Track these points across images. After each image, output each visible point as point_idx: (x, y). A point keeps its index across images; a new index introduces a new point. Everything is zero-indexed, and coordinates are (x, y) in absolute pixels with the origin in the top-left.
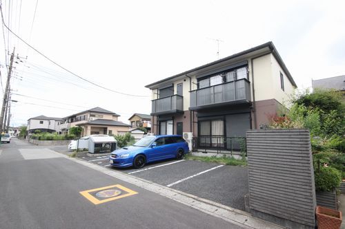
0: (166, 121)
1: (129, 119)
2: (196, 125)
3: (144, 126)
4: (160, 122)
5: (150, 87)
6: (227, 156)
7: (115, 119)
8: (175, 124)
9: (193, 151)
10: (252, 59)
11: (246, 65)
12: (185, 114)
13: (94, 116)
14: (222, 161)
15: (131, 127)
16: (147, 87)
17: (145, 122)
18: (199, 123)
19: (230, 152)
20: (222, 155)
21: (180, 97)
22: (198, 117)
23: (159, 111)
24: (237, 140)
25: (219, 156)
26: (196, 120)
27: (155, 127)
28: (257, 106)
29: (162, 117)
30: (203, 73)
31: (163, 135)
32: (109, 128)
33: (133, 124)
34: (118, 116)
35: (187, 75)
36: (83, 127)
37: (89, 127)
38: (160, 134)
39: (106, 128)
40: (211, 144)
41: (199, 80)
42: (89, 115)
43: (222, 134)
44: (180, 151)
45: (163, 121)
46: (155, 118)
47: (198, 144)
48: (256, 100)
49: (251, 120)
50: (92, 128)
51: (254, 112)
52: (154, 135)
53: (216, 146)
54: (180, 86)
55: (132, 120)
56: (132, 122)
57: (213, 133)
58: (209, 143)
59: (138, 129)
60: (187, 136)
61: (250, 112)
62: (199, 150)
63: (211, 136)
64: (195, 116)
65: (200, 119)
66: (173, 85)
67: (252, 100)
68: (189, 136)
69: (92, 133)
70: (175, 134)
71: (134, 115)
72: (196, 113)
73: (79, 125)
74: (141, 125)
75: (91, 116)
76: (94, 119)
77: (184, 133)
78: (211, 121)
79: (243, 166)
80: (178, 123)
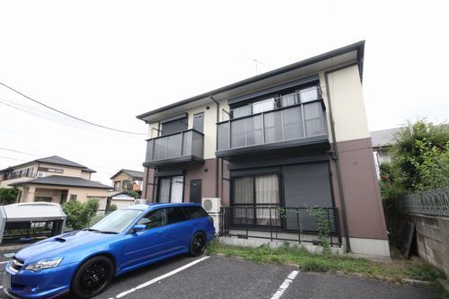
0: (170, 177)
1: (112, 178)
2: (227, 185)
3: (135, 188)
4: (159, 180)
5: (147, 118)
6: (292, 244)
7: (85, 176)
8: (188, 183)
9: (221, 234)
10: (326, 73)
11: (316, 83)
12: (206, 166)
13: (46, 170)
14: (289, 259)
15: (114, 189)
16: (140, 117)
17: (137, 182)
18: (232, 180)
19: (296, 237)
20: (280, 244)
21: (199, 134)
22: (231, 171)
23: (159, 158)
24: (312, 213)
25: (275, 245)
26: (227, 175)
27: (151, 187)
28: (339, 149)
29: (163, 170)
30: (241, 95)
31: (164, 203)
32: (72, 192)
33: (118, 185)
34: (91, 172)
35: (212, 98)
36: (21, 189)
37: (32, 189)
38: (158, 201)
39: (67, 191)
40: (255, 219)
41: (233, 106)
42: (36, 168)
43: (275, 200)
44: (198, 237)
45: (166, 177)
46: (152, 171)
47: (231, 221)
48: (337, 140)
49: (331, 175)
50: (37, 190)
51: (335, 160)
52: (147, 203)
53: (264, 223)
54: (200, 116)
55: (117, 179)
56: (116, 182)
57: (259, 200)
58: (253, 217)
59: (124, 193)
60: (209, 204)
61: (328, 161)
62: (232, 232)
63: (254, 205)
64: (226, 167)
65: (234, 174)
66: (187, 114)
67: (331, 141)
68: (214, 206)
69: (37, 199)
70: (187, 202)
71: (121, 172)
72: (226, 162)
73: (15, 185)
74: (130, 188)
75: (40, 169)
76: (44, 174)
77: (203, 200)
78: (254, 177)
79: (340, 273)
80: (192, 182)
